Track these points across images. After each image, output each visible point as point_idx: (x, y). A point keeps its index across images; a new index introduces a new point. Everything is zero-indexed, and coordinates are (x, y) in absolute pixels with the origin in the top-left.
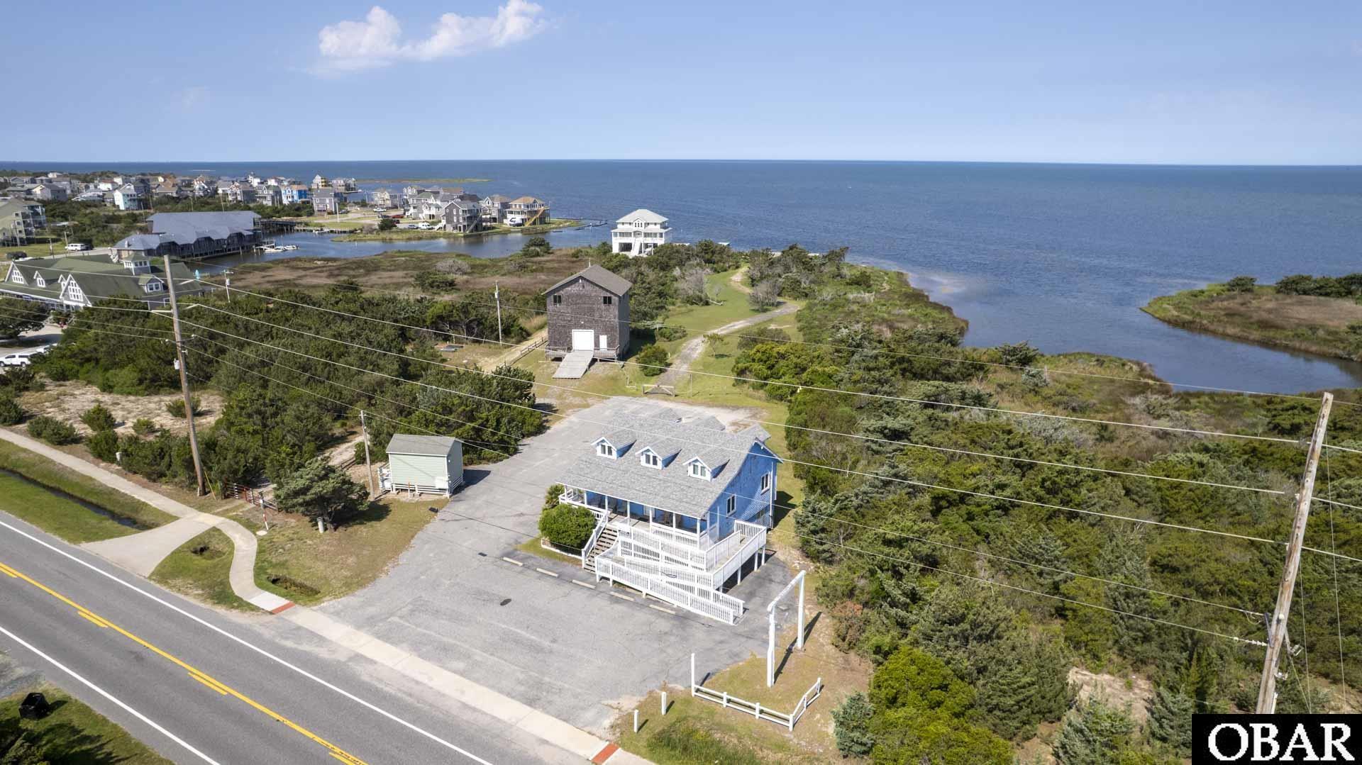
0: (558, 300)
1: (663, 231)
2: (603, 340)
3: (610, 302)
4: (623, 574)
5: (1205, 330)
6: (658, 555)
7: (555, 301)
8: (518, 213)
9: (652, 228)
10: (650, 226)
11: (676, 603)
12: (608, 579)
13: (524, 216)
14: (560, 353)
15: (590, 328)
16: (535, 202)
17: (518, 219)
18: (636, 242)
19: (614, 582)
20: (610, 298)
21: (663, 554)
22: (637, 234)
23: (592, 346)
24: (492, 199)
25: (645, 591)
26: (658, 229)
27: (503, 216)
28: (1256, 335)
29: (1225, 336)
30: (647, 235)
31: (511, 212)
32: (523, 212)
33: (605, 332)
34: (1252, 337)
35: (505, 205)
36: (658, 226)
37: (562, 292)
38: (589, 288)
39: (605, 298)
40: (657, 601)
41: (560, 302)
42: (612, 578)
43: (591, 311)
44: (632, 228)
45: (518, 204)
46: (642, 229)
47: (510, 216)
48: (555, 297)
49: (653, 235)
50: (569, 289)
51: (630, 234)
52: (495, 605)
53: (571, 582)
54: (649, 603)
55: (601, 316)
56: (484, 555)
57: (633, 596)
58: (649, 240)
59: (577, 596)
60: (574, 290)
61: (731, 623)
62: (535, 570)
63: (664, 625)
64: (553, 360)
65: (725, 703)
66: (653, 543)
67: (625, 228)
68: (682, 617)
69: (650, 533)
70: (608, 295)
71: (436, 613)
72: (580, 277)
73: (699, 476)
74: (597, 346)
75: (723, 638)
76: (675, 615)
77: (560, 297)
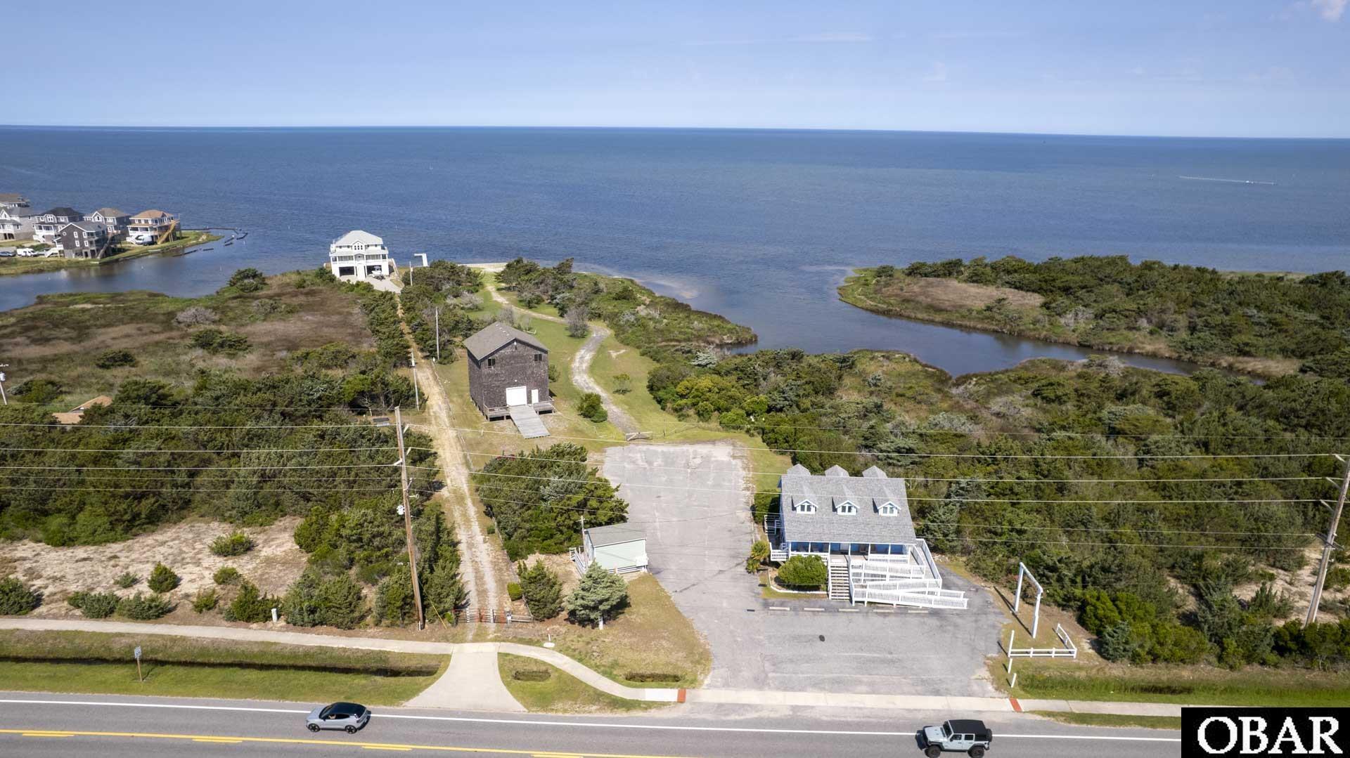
0: (491, 363)
1: (384, 252)
2: (535, 393)
3: (540, 359)
4: (871, 595)
5: (899, 317)
6: (885, 576)
7: (490, 364)
8: (147, 230)
9: (372, 250)
10: (370, 248)
11: (921, 605)
12: (863, 602)
13: (153, 233)
14: (498, 412)
15: (523, 385)
16: (163, 216)
17: (147, 236)
18: (360, 266)
19: (869, 602)
20: (540, 355)
21: (888, 574)
22: (359, 256)
23: (525, 401)
24: (103, 213)
25: (895, 603)
26: (378, 251)
27: (125, 234)
30: (368, 257)
31: (136, 229)
32: (152, 229)
33: (537, 386)
35: (123, 223)
36: (379, 248)
37: (497, 355)
38: (521, 348)
39: (536, 356)
40: (906, 607)
41: (494, 363)
42: (866, 600)
43: (524, 369)
44: (353, 252)
45: (141, 219)
46: (363, 252)
47: (133, 234)
48: (490, 360)
49: (376, 257)
50: (503, 351)
51: (350, 258)
52: (820, 643)
53: (838, 611)
54: (903, 610)
55: (533, 373)
56: (753, 611)
57: (888, 608)
58: (372, 263)
59: (859, 619)
60: (508, 351)
61: (965, 608)
62: (803, 610)
63: (934, 622)
64: (493, 419)
65: (1031, 655)
66: (877, 569)
67: (345, 252)
68: (935, 613)
69: (874, 562)
70: (539, 353)
71: (791, 661)
72: (516, 340)
73: (888, 514)
74: (529, 401)
75: (974, 618)
76: (930, 613)
77: (494, 360)
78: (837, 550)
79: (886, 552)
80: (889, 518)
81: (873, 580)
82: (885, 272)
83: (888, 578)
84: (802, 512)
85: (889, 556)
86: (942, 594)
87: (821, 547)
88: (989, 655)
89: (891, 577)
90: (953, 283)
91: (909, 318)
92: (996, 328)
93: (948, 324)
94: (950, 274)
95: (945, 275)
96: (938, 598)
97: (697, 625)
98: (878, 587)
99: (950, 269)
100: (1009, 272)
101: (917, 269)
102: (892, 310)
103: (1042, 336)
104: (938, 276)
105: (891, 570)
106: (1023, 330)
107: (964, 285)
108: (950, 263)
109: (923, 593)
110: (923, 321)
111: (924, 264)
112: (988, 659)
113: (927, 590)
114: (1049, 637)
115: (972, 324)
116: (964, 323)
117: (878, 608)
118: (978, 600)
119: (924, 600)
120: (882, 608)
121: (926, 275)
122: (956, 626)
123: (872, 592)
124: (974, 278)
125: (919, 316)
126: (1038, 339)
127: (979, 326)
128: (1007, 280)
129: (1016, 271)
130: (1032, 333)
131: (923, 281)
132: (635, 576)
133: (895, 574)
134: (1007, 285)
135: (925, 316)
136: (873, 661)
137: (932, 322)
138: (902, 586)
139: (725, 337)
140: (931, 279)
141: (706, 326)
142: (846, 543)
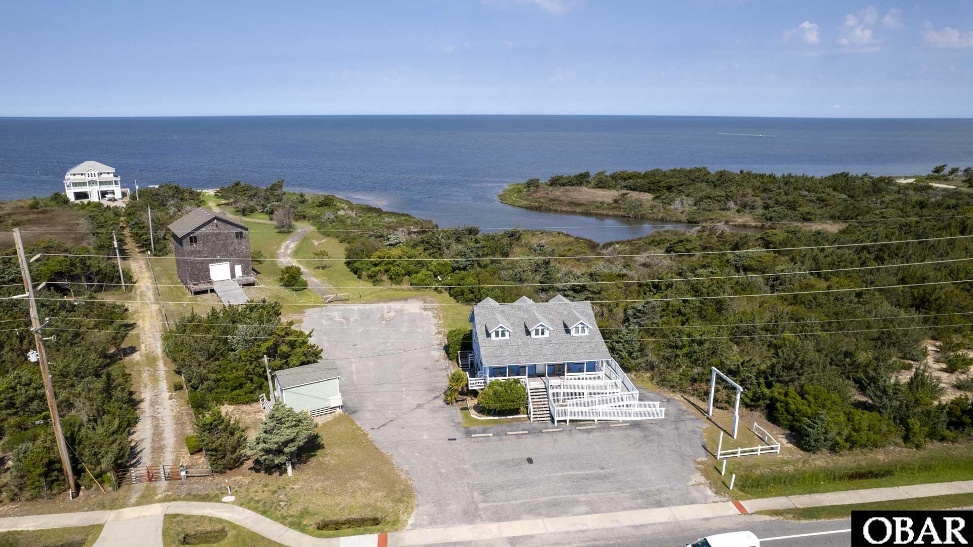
0: (193, 240)
1: (116, 179)
2: (238, 269)
3: (242, 237)
4: (572, 413)
5: (549, 210)
7: (191, 242)
9: (105, 177)
10: (103, 176)
11: (621, 419)
12: (565, 421)
14: (203, 286)
15: (226, 261)
18: (93, 191)
19: (570, 421)
20: (241, 233)
22: (92, 183)
23: (228, 276)
25: (596, 419)
26: (111, 177)
28: (579, 210)
29: (562, 212)
30: (101, 183)
33: (239, 262)
34: (578, 211)
36: (112, 175)
37: (197, 233)
38: (222, 226)
39: (237, 233)
41: (196, 242)
42: (568, 418)
43: (226, 246)
44: (87, 179)
46: (96, 178)
48: (191, 238)
49: (110, 183)
50: (204, 229)
51: (84, 184)
52: (528, 465)
53: (541, 432)
54: (605, 425)
55: (235, 249)
56: (455, 439)
57: (590, 425)
58: (105, 188)
59: (563, 438)
60: (208, 229)
61: (663, 417)
62: (506, 434)
63: (636, 433)
64: (197, 293)
65: (739, 455)
66: (574, 387)
67: (78, 178)
68: (635, 425)
69: (570, 381)
70: (240, 230)
71: (502, 488)
72: (216, 218)
73: (580, 334)
74: (233, 275)
75: (673, 426)
76: (631, 425)
77: (195, 238)
78: (534, 373)
79: (581, 370)
80: (581, 337)
81: (571, 399)
82: (532, 184)
83: (586, 395)
84: (497, 338)
85: (585, 374)
86: (639, 406)
87: (518, 370)
88: (699, 460)
89: (589, 394)
90: (584, 189)
91: (556, 211)
92: (624, 214)
93: (586, 214)
94: (581, 184)
95: (577, 184)
96: (637, 409)
97: (397, 461)
98: (578, 405)
99: (582, 179)
100: (625, 179)
101: (556, 180)
102: (542, 207)
103: (660, 217)
104: (573, 185)
105: (589, 387)
106: (645, 214)
107: (593, 191)
108: (581, 175)
109: (622, 406)
110: (567, 212)
111: (562, 177)
112: (699, 463)
113: (625, 403)
114: (749, 437)
115: (605, 212)
116: (598, 212)
117: (580, 425)
118: (673, 410)
119: (623, 414)
120: (584, 425)
121: (564, 185)
122: (659, 434)
123: (574, 410)
124: (600, 185)
125: (564, 209)
126: (657, 220)
127: (611, 213)
128: (624, 185)
129: (630, 178)
130: (652, 216)
131: (562, 189)
132: (330, 417)
133: (592, 391)
134: (625, 188)
135: (568, 209)
136: (584, 478)
137: (574, 213)
138: (601, 402)
139: (412, 227)
140: (568, 187)
141: (395, 220)
142: (541, 364)
